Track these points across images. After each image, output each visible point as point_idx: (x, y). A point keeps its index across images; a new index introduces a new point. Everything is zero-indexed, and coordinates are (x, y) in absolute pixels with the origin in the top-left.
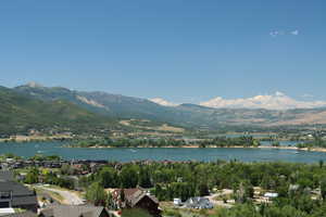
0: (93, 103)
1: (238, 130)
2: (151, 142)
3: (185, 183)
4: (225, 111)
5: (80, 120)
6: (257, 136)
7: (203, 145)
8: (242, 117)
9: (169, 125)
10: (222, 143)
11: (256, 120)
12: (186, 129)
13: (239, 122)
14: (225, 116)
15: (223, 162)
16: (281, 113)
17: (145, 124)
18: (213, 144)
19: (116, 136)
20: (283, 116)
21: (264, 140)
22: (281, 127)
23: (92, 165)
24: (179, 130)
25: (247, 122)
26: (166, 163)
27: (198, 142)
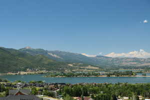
0: (55, 56)
1: (124, 68)
2: (84, 74)
3: (105, 94)
4: (117, 59)
5: (50, 64)
6: (134, 71)
7: (109, 75)
8: (126, 62)
9: (92, 66)
10: (118, 74)
11: (133, 63)
12: (100, 68)
13: (124, 64)
14: (118, 61)
15: (121, 84)
16: (145, 60)
17: (80, 66)
18: (114, 74)
19: (67, 71)
20: (146, 61)
21: (138, 73)
22: (146, 66)
23: (59, 85)
24: (97, 68)
25: (128, 64)
26: (94, 84)
27: (106, 74)
